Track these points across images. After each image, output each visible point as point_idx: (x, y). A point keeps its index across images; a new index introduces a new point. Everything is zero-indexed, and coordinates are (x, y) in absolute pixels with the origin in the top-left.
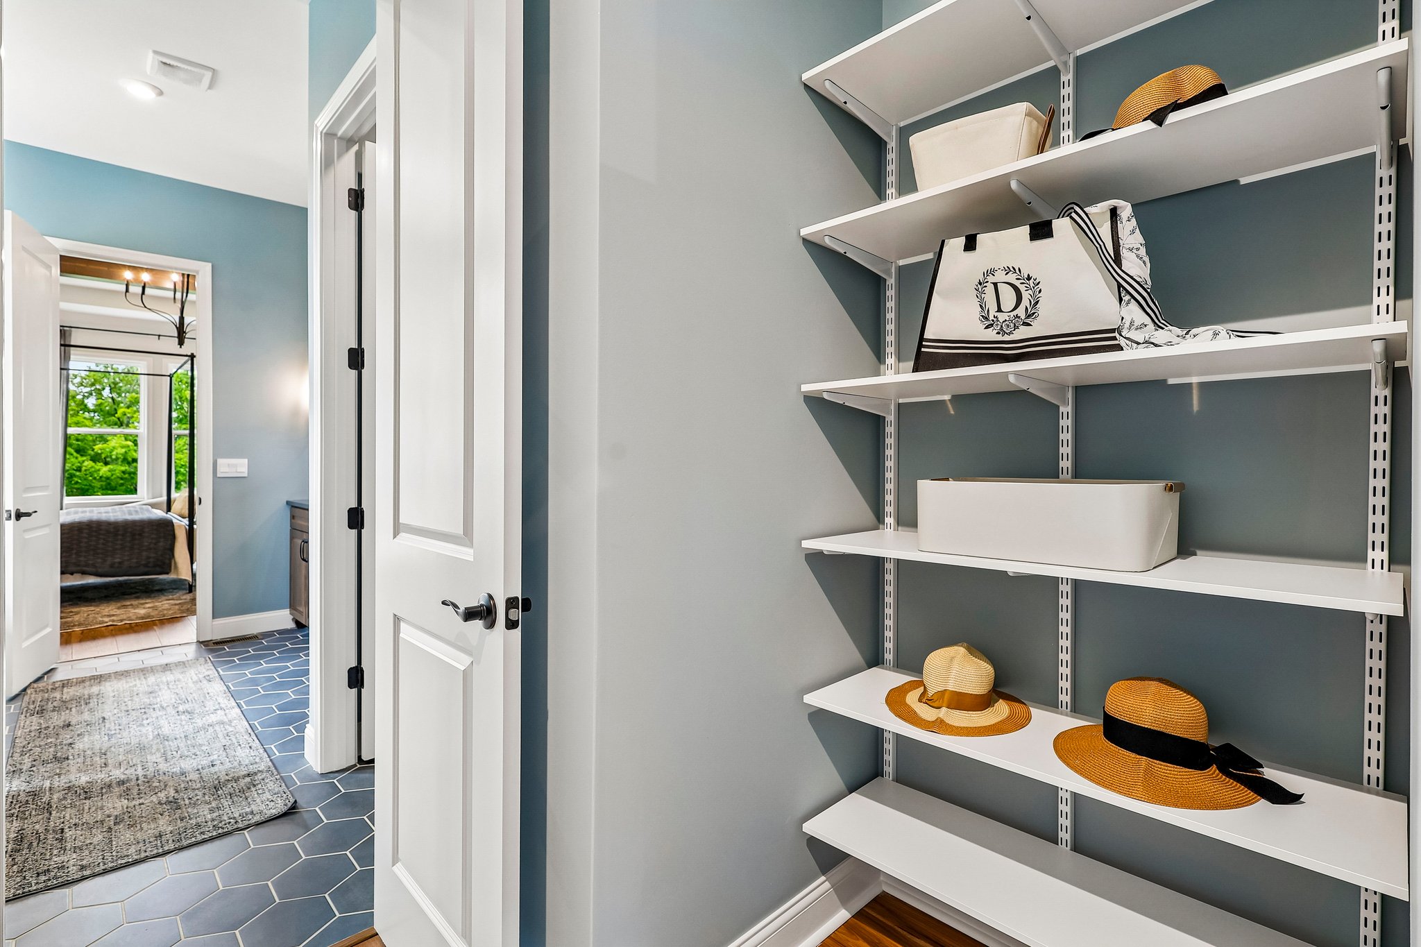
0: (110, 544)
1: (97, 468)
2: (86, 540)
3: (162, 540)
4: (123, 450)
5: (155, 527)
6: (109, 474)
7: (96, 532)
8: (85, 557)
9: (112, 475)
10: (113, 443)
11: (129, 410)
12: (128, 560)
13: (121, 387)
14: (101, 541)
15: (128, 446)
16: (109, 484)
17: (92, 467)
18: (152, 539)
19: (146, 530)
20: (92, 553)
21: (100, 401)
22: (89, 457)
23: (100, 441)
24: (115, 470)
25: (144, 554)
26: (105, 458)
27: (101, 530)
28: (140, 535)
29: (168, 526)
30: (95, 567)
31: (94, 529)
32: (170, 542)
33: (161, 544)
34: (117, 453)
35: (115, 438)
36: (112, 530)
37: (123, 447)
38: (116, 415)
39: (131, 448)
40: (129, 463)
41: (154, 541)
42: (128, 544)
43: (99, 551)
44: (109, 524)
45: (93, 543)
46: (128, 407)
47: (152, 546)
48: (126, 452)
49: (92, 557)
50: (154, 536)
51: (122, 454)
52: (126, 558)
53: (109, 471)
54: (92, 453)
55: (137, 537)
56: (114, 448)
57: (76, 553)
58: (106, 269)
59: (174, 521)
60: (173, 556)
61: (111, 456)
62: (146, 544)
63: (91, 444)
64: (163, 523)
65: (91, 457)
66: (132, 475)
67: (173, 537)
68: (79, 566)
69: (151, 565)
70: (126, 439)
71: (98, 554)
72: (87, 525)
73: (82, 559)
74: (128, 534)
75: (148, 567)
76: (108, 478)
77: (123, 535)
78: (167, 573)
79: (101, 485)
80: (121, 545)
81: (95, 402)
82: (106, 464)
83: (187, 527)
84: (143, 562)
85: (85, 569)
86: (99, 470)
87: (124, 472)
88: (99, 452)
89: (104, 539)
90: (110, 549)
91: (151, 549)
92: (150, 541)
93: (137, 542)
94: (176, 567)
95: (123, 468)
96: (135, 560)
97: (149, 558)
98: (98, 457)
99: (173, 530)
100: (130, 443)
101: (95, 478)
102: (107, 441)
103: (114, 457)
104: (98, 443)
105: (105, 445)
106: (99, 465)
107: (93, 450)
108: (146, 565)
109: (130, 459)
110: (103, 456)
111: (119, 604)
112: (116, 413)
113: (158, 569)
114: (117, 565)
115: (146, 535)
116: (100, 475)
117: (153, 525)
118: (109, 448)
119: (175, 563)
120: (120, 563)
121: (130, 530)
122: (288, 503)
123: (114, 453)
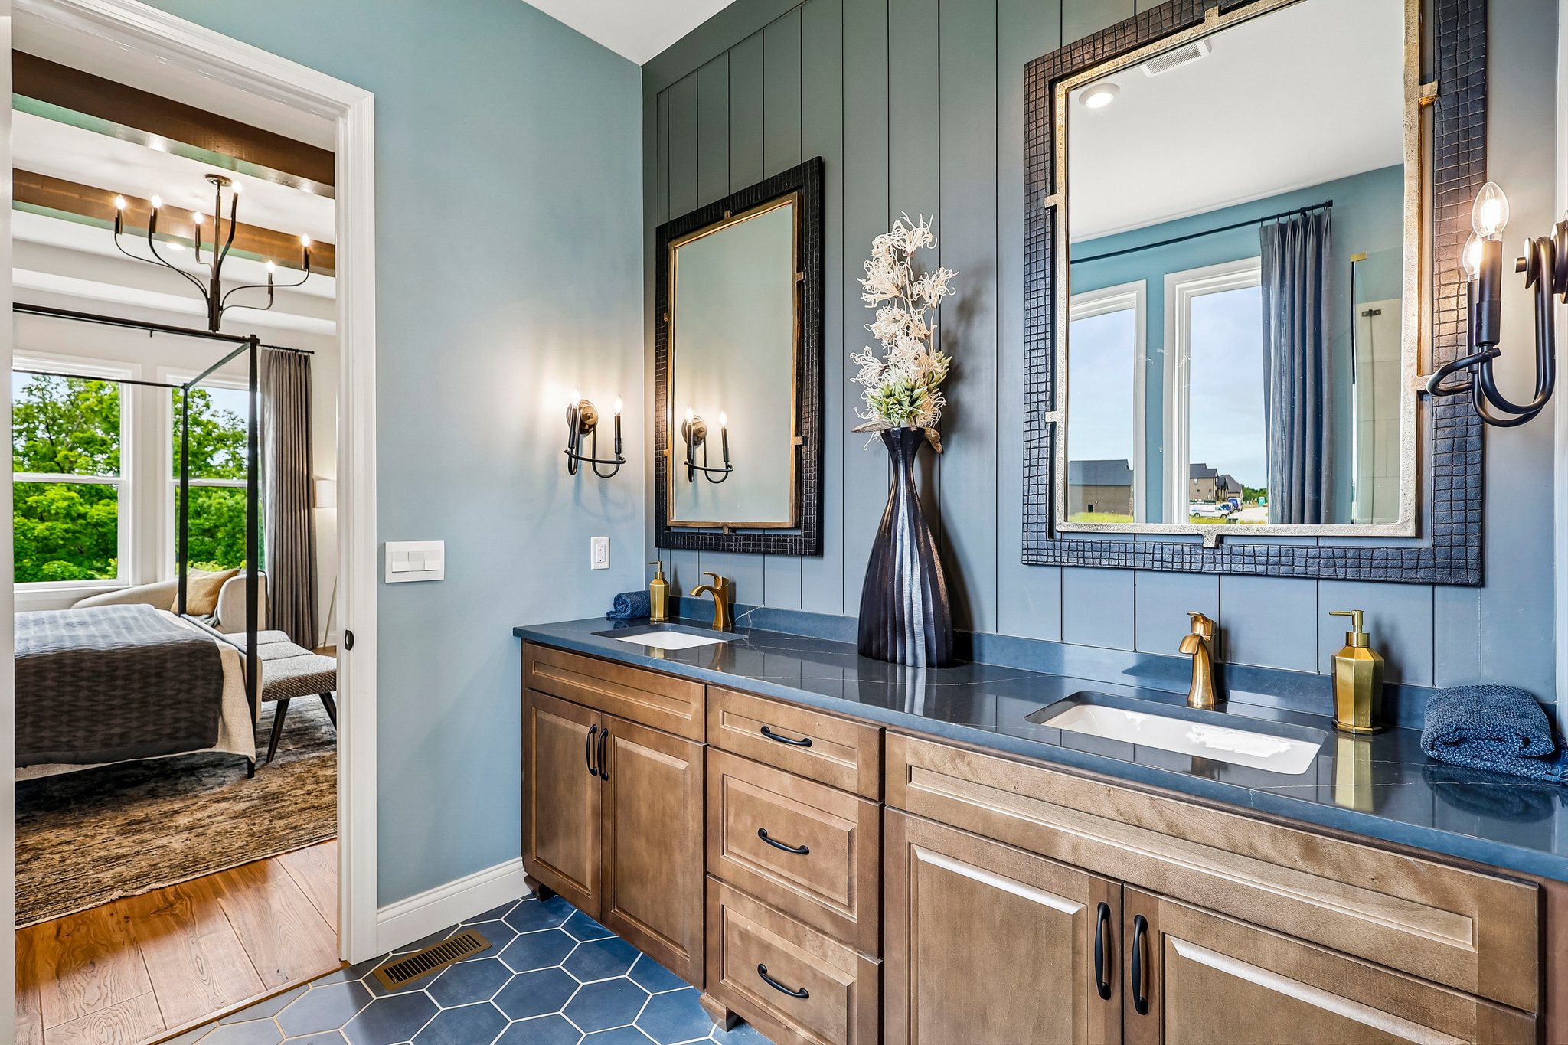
0: (101, 698)
1: (32, 525)
2: (51, 693)
3: (200, 683)
4: (66, 503)
5: (186, 659)
6: (47, 533)
7: (71, 674)
8: (52, 728)
9: (51, 534)
10: (51, 494)
11: (72, 453)
12: (137, 728)
13: (62, 424)
14: (84, 693)
15: (73, 499)
16: (47, 545)
17: (24, 524)
18: (182, 682)
19: (170, 665)
20: (65, 718)
21: (31, 442)
22: (20, 512)
23: (35, 492)
24: (55, 529)
25: (168, 712)
26: (41, 513)
27: (82, 670)
28: (158, 675)
29: (209, 655)
30: (73, 748)
31: (69, 669)
32: (214, 687)
33: (199, 691)
34: (57, 507)
35: (55, 487)
36: (104, 669)
37: (65, 499)
38: (56, 459)
39: (77, 500)
40: (73, 520)
41: (185, 687)
42: (135, 696)
43: (78, 714)
44: (97, 656)
45: (68, 698)
46: (71, 449)
47: (182, 696)
48: (69, 505)
49: (65, 729)
50: (185, 677)
51: (64, 509)
52: (135, 724)
53: (47, 530)
54: (24, 506)
55: (153, 680)
56: (53, 500)
57: (32, 722)
58: (76, 196)
59: (219, 643)
60: (219, 712)
61: (49, 512)
62: (170, 693)
63: (22, 494)
64: (200, 651)
65: (23, 512)
66: (77, 535)
67: (218, 676)
68: (39, 749)
69: (182, 734)
70: (69, 489)
71: (78, 720)
72: (55, 662)
73: (46, 733)
74: (136, 676)
75: (176, 738)
76: (46, 538)
77: (125, 678)
78: (211, 747)
79: (37, 547)
80: (123, 697)
81: (24, 443)
82: (42, 520)
83: (245, 657)
84: (168, 731)
85: (52, 754)
86: (34, 528)
87: (66, 531)
88: (34, 505)
89: (89, 689)
90: (101, 708)
91: (180, 702)
92: (177, 687)
93: (152, 690)
94: (226, 733)
95: (65, 526)
96: (151, 728)
97: (177, 720)
98: (32, 511)
99: (219, 663)
100: (74, 495)
101: (29, 539)
102: (45, 491)
103: (53, 512)
104: (32, 494)
105: (41, 497)
106: (33, 522)
107: (26, 502)
108: (172, 737)
109: (74, 514)
110: (39, 510)
111: (121, 820)
112: (56, 456)
113: (195, 741)
114: (116, 740)
115: (170, 674)
116: (36, 535)
117: (182, 656)
118: (46, 500)
119: (224, 724)
120: (122, 735)
121: (138, 667)
122: (517, 632)
123: (54, 507)
